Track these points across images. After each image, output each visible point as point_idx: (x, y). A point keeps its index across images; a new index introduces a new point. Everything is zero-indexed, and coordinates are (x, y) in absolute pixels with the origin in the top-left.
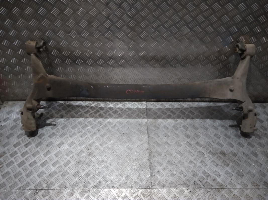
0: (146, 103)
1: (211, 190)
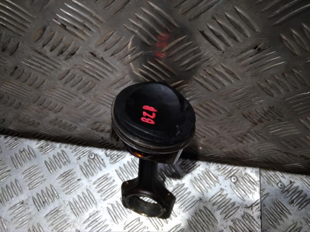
0: (260, 174)
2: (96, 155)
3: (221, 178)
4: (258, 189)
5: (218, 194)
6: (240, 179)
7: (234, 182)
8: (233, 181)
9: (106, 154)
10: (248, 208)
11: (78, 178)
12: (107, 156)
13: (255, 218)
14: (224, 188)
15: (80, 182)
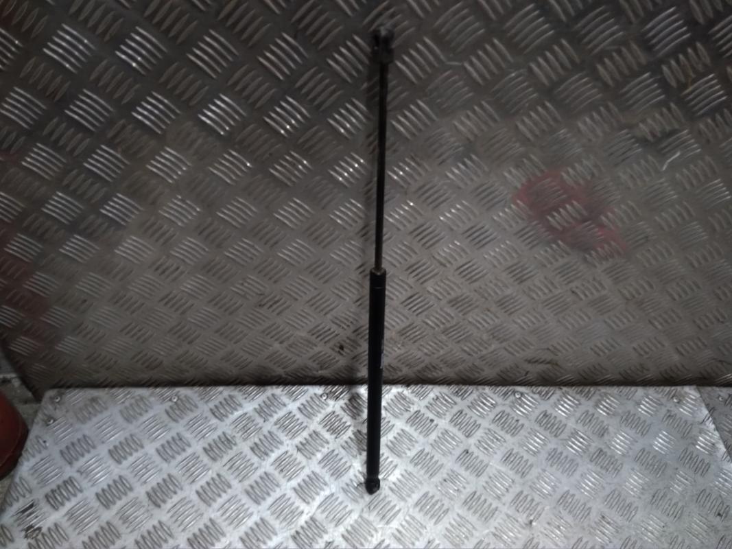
2: (522, 394)
3: (664, 400)
4: (703, 405)
5: (668, 415)
6: (681, 398)
7: (678, 403)
8: (675, 400)
9: (532, 391)
10: (701, 423)
11: (516, 418)
12: (534, 393)
13: (713, 432)
14: (670, 409)
15: (520, 423)
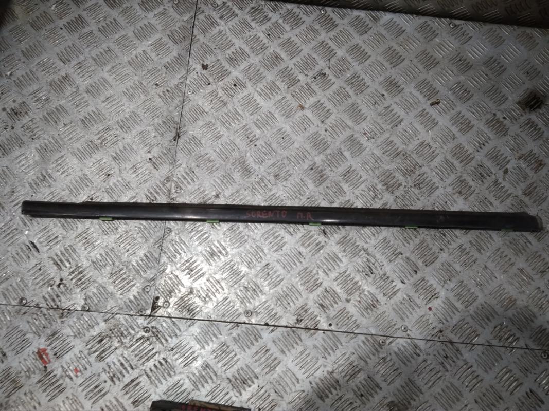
1: (352, 338)
